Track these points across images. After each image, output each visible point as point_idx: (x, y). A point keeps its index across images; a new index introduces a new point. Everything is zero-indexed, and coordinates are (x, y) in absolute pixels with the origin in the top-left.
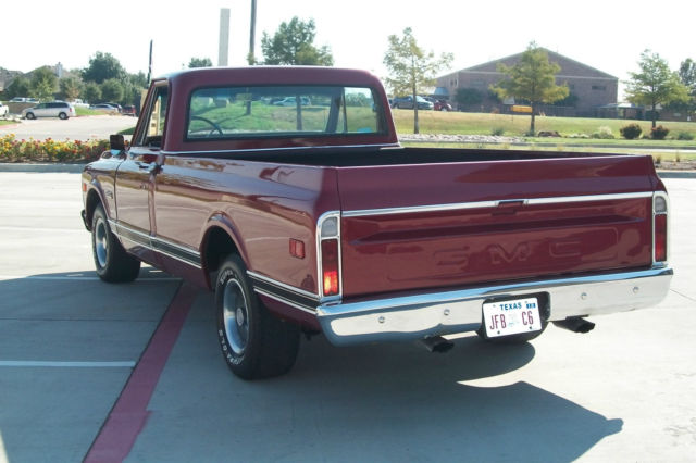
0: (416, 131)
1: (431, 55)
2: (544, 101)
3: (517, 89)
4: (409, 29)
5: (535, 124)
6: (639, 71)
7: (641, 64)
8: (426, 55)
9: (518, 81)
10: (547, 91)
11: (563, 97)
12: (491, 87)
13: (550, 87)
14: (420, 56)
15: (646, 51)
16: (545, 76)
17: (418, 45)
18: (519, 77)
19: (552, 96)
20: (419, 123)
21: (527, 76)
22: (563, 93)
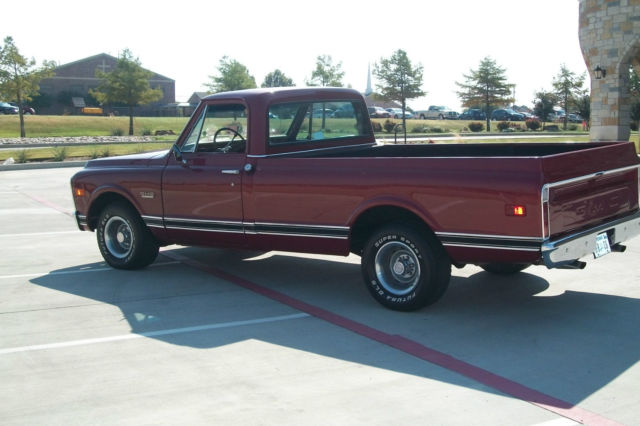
0: (23, 135)
1: (33, 63)
2: (140, 103)
3: (115, 93)
4: (9, 38)
5: (134, 123)
6: (220, 75)
7: (220, 69)
8: (28, 63)
9: (117, 85)
10: (143, 94)
11: (157, 99)
12: (91, 91)
13: (145, 90)
14: (23, 64)
15: (224, 57)
16: (140, 80)
17: (20, 53)
18: (116, 82)
19: (148, 98)
20: (25, 127)
21: (124, 81)
22: (158, 96)
